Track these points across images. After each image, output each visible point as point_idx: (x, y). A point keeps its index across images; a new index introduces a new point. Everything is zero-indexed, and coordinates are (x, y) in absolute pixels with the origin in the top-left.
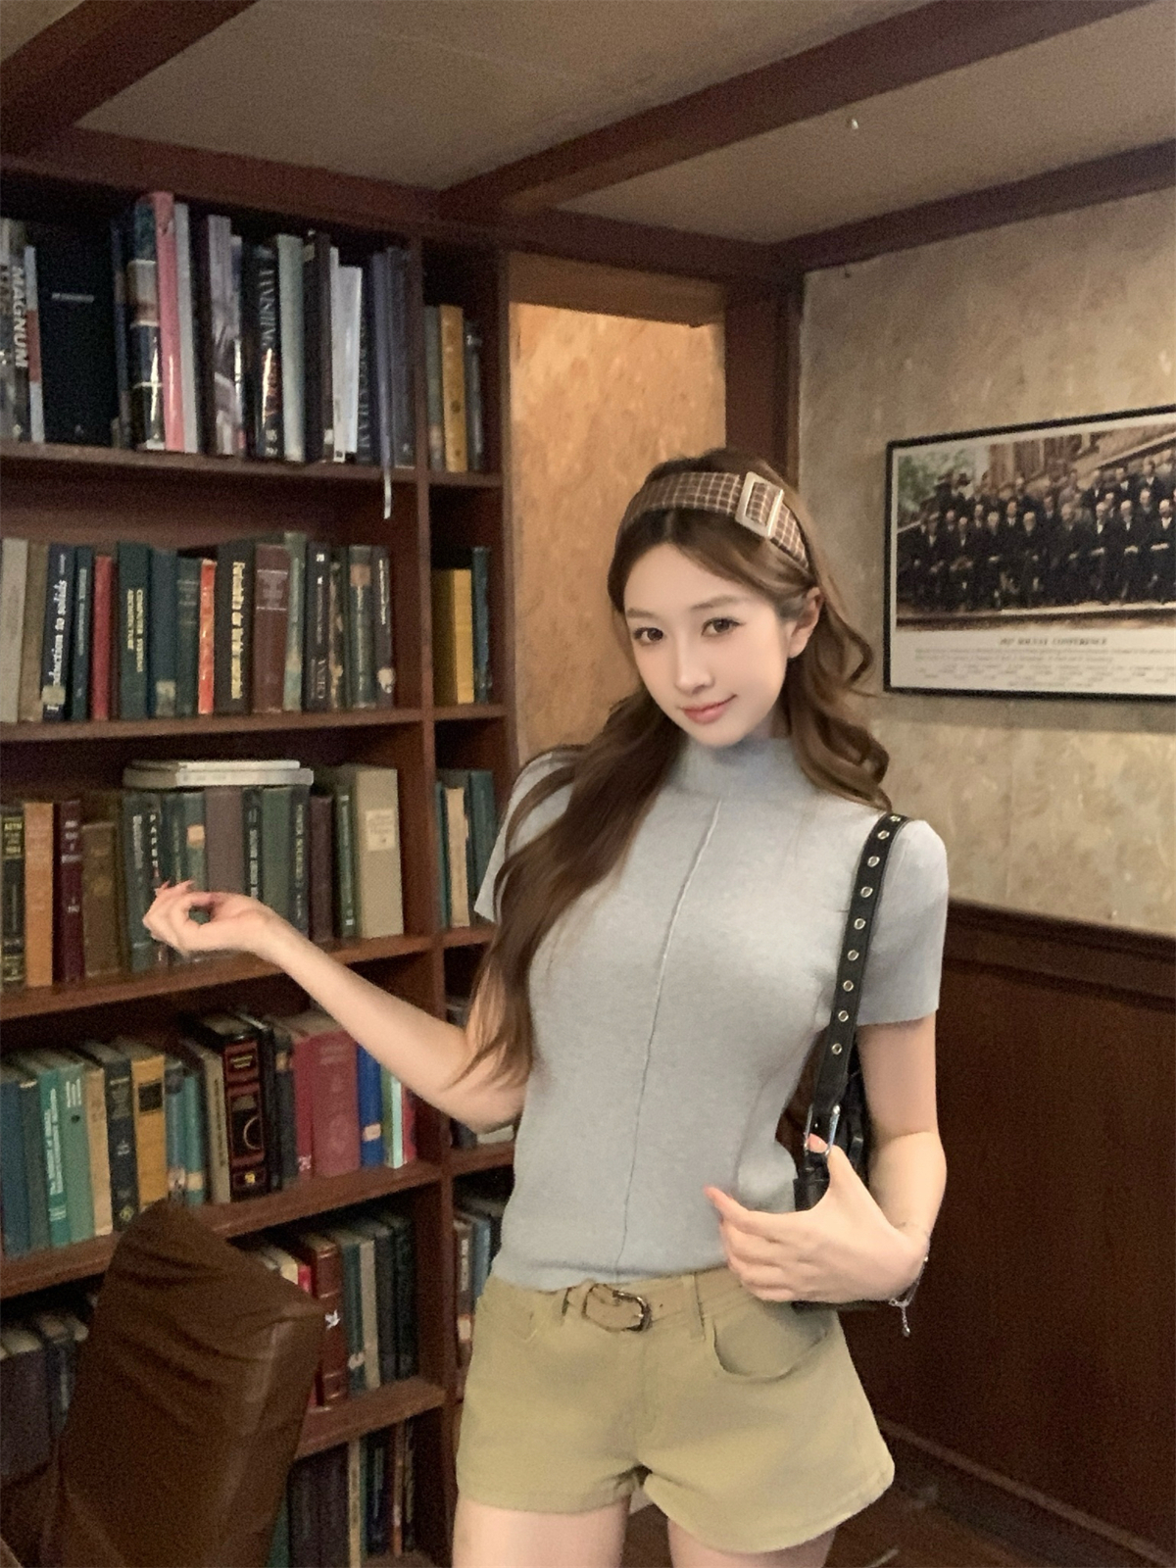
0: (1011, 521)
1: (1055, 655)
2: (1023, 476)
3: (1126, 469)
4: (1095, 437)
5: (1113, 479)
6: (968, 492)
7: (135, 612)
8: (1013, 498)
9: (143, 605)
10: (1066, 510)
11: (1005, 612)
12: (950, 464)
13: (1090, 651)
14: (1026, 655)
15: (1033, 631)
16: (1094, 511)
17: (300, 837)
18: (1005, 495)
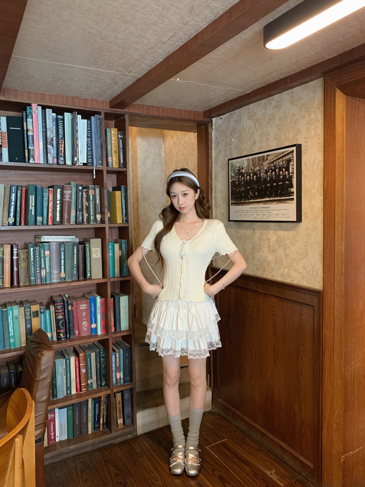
0: (251, 178)
1: (260, 211)
2: (254, 167)
3: (273, 164)
4: (268, 156)
5: (271, 166)
6: (243, 171)
7: (32, 201)
8: (252, 172)
9: (34, 199)
10: (262, 175)
11: (251, 201)
12: (240, 164)
13: (267, 210)
14: (255, 211)
15: (256, 205)
16: (267, 175)
17: (75, 254)
18: (250, 171)
